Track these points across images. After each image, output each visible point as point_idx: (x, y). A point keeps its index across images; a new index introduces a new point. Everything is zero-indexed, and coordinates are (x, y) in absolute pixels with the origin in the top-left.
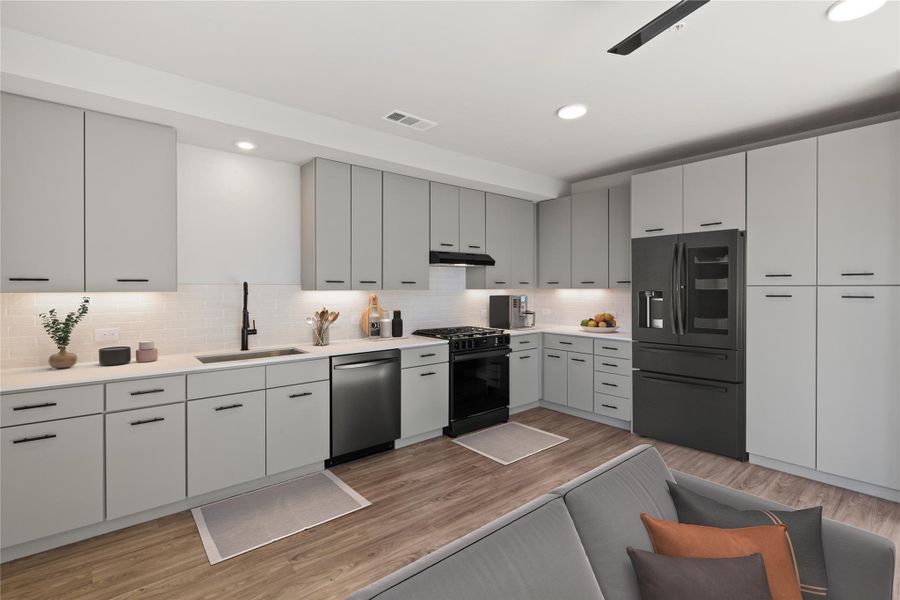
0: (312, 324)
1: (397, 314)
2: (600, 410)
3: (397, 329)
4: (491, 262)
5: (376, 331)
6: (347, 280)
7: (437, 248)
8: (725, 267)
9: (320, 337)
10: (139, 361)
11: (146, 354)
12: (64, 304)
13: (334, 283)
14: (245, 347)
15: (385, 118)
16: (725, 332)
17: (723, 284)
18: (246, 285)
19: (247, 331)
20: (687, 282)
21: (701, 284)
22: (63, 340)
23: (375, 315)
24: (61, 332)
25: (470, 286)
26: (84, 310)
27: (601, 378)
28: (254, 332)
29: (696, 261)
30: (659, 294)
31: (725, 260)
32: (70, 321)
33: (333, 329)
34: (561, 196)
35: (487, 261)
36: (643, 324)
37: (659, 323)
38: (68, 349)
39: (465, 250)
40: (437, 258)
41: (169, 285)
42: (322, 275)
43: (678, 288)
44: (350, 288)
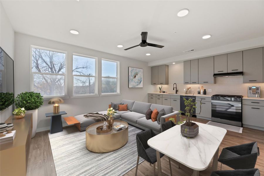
1: (205, 90)
3: (205, 93)
5: (199, 93)
9: (186, 93)
14: (176, 93)
22: (160, 90)
28: (178, 91)
39: (230, 71)
44: (191, 84)
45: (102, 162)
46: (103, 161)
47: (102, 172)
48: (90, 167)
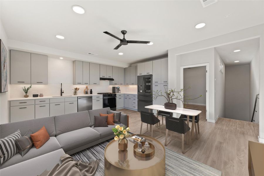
0: (73, 91)
1: (91, 90)
2: (133, 108)
3: (91, 93)
4: (113, 80)
5: (87, 93)
6: (82, 83)
7: (101, 77)
8: (150, 81)
9: (75, 93)
10: (40, 96)
11: (41, 95)
12: (27, 86)
13: (79, 84)
14: (61, 95)
15: (88, 53)
16: (150, 92)
17: (150, 84)
18: (61, 84)
19: (62, 93)
20: (145, 84)
21: (147, 84)
22: (26, 92)
23: (86, 90)
24: (26, 91)
25: (110, 85)
26: (31, 87)
27: (133, 102)
28: (63, 92)
29: (146, 80)
30: (141, 86)
31: (150, 80)
32: (28, 89)
33: (78, 92)
34: (128, 67)
35: (112, 80)
36: (139, 92)
37: (141, 91)
38: (27, 94)
39: (108, 77)
40: (102, 79)
41: (46, 83)
42: (77, 82)
43: (144, 85)
44: (83, 85)
45: (173, 165)
46: (171, 164)
47: (182, 162)
48: (184, 172)
